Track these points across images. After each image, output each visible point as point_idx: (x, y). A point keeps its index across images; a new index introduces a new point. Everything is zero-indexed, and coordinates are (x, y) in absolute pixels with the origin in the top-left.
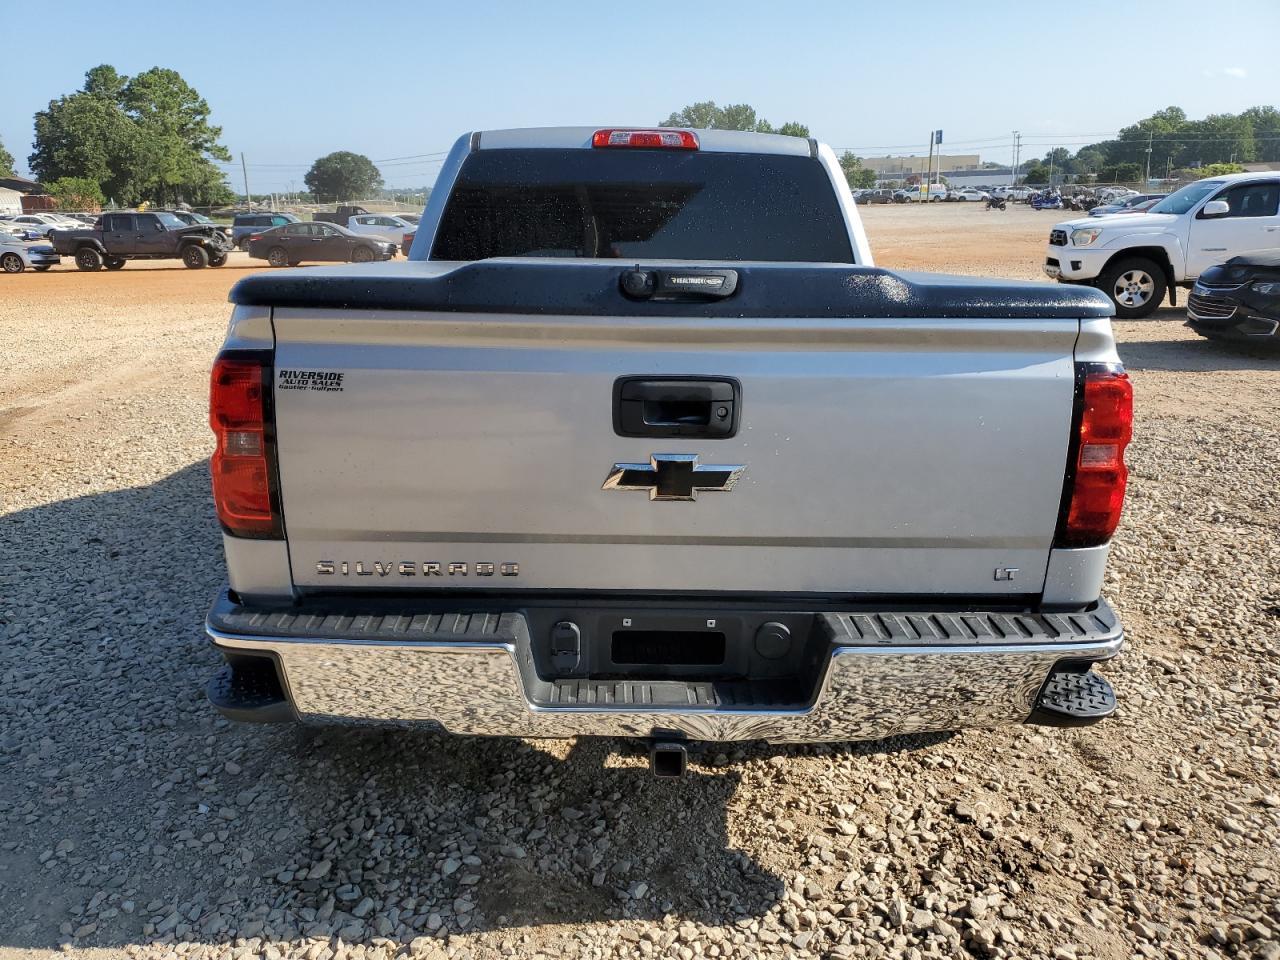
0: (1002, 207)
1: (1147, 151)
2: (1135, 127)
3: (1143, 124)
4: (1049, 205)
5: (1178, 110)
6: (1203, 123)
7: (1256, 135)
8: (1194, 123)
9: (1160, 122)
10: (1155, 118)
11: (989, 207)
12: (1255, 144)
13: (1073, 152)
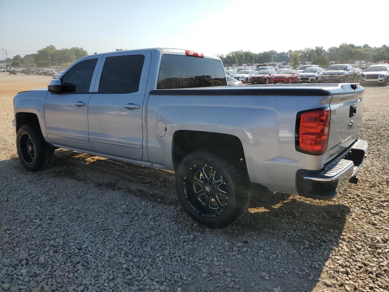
0: (15, 74)
1: (49, 58)
2: (41, 50)
3: (44, 49)
4: (31, 73)
5: (53, 46)
6: (61, 50)
7: (75, 55)
8: (58, 50)
9: (49, 49)
10: (47, 48)
11: (10, 73)
12: (76, 57)
13: (23, 56)
